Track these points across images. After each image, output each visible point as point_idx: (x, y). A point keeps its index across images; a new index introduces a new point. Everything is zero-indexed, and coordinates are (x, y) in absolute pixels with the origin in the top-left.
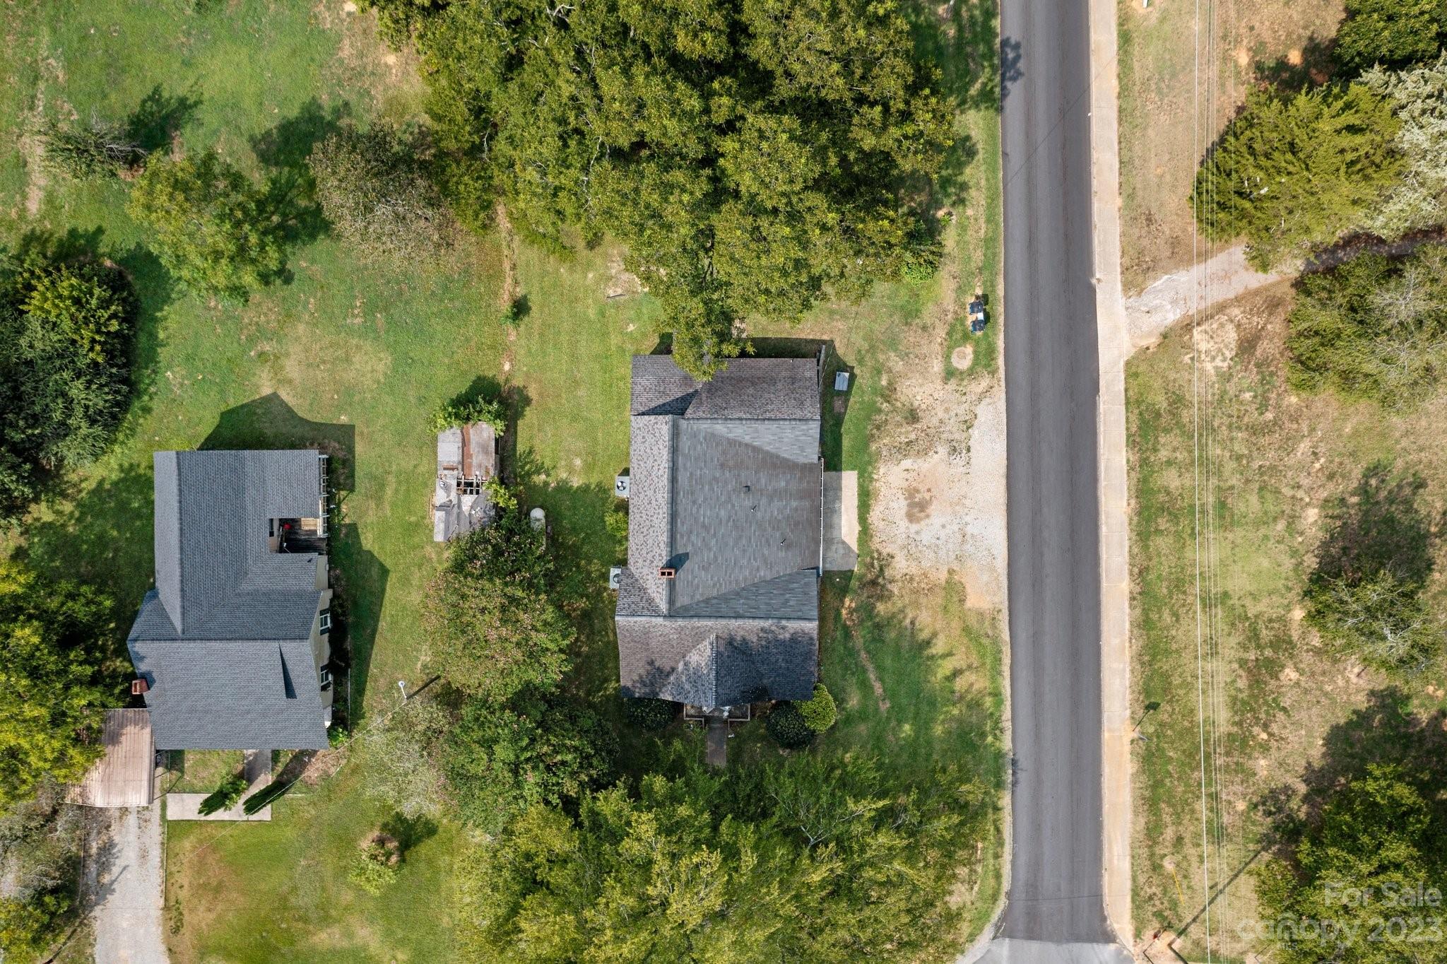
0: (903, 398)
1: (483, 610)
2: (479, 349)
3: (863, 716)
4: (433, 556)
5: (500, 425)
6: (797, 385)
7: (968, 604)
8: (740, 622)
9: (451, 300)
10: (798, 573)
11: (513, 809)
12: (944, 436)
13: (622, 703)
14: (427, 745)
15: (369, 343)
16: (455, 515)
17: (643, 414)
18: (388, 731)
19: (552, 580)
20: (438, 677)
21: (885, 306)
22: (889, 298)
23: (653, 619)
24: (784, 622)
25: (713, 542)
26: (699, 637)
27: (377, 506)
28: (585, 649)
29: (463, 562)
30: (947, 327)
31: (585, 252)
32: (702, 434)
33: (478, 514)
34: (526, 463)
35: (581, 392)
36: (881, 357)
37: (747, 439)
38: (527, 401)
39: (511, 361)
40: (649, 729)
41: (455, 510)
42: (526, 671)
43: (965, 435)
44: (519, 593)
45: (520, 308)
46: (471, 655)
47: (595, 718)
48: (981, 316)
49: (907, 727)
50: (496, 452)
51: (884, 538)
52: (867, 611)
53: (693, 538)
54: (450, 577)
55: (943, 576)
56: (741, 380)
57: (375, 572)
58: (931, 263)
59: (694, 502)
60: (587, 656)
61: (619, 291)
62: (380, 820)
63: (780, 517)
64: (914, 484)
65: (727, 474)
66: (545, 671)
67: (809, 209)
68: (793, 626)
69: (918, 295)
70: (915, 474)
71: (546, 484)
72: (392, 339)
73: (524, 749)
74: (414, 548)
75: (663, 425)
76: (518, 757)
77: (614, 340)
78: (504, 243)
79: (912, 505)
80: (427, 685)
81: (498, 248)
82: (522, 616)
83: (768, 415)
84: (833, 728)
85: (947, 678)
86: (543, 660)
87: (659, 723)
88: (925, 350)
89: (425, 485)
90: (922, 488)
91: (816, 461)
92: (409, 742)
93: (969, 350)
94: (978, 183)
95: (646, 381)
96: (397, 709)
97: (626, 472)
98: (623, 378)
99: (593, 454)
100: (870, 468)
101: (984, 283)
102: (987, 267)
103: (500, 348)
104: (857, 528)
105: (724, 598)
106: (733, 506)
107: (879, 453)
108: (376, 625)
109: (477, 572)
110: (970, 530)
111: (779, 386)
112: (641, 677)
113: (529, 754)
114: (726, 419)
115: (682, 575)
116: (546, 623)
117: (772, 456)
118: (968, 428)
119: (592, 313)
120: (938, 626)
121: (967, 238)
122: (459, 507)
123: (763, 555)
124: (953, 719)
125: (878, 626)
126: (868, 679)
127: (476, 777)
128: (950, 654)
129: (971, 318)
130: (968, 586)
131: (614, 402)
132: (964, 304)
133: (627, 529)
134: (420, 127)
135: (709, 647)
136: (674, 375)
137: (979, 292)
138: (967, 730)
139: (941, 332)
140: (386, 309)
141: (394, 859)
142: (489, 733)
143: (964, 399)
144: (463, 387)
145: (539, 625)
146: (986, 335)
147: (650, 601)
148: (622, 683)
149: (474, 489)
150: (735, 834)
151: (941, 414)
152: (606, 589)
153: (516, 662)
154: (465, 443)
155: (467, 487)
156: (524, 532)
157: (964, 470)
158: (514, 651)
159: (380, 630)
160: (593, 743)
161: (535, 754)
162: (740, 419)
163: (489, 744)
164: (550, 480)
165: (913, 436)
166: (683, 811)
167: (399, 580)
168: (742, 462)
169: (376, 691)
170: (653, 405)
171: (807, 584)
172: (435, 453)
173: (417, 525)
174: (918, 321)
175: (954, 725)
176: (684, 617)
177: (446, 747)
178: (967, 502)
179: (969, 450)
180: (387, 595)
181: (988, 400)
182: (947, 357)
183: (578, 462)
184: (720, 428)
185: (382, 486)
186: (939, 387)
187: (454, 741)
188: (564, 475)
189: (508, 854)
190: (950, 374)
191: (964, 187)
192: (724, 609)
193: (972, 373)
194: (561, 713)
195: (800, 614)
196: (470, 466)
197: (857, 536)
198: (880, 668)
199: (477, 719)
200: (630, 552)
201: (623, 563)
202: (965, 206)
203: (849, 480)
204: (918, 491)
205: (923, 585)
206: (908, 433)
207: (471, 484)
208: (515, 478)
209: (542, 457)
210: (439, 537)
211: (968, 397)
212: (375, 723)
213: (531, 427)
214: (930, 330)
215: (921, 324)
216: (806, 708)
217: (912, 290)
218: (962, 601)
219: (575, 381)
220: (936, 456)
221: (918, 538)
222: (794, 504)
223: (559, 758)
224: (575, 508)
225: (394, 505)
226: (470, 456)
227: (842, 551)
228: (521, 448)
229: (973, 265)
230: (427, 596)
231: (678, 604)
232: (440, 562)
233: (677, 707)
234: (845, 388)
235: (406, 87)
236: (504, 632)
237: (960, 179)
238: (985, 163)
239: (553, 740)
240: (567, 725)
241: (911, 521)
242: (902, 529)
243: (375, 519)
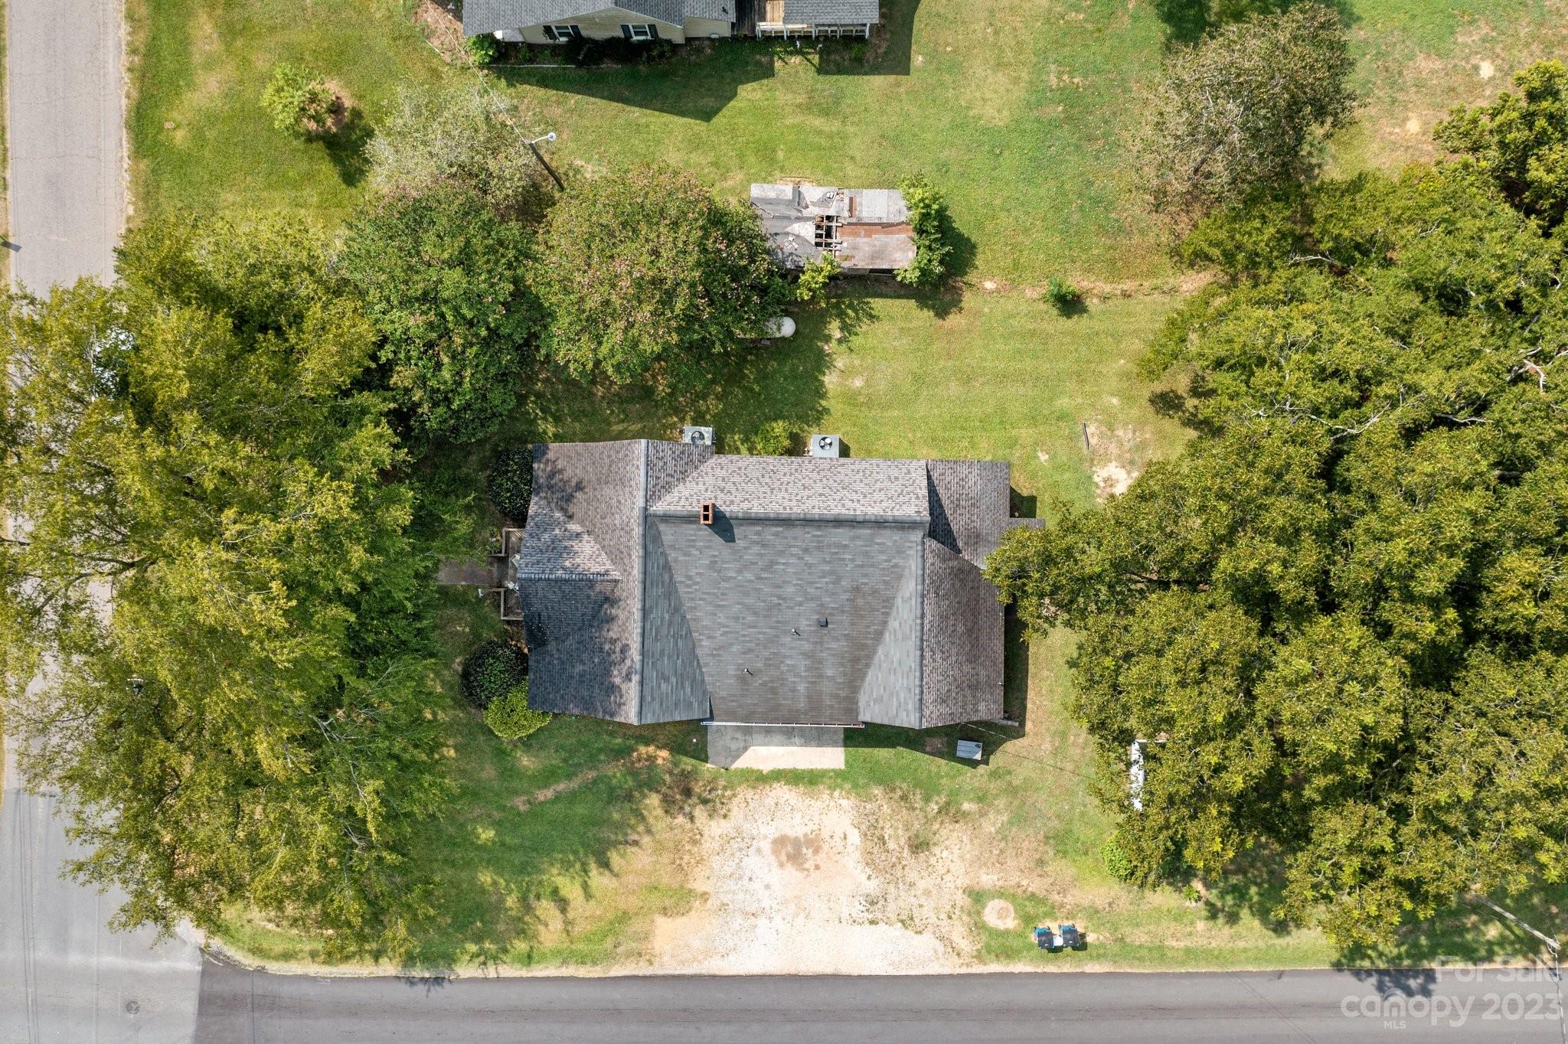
0: (944, 832)
1: (655, 253)
2: (1014, 246)
3: (509, 772)
4: (730, 183)
5: (913, 276)
6: (968, 692)
7: (661, 921)
8: (637, 615)
9: (1081, 208)
10: (705, 692)
11: (373, 294)
12: (892, 888)
13: (526, 442)
14: (466, 172)
15: (1023, 95)
16: (788, 213)
17: (929, 477)
18: (487, 118)
19: (699, 350)
20: (562, 189)
21: (1072, 808)
22: (1083, 814)
23: (642, 493)
24: (636, 678)
25: (749, 576)
26: (618, 556)
27: (799, 106)
28: (600, 391)
29: (724, 224)
30: (1041, 894)
31: (1147, 394)
32: (901, 562)
33: (788, 245)
34: (856, 312)
35: (954, 388)
36: (1001, 803)
37: (893, 624)
38: (942, 313)
39: (998, 291)
40: (491, 480)
41: (794, 214)
42: (569, 313)
43: (893, 917)
44: (679, 305)
45: (1069, 304)
46: (592, 236)
47: (503, 410)
48: (1058, 941)
49: (491, 833)
50: (872, 271)
51: (752, 805)
52: (651, 783)
53: (756, 549)
54: (703, 206)
55: (699, 886)
56: (975, 613)
57: (710, 102)
58: (1132, 874)
59: (806, 550)
60: (591, 394)
61: (1093, 441)
62: (365, 108)
63: (784, 668)
64: (826, 847)
65: (845, 596)
66: (569, 339)
67: (1248, 743)
68: (631, 691)
69: (1086, 853)
70: (841, 849)
71: (828, 339)
72: (1028, 126)
73: (456, 310)
74: (741, 156)
75: (916, 508)
76: (446, 302)
77: (1025, 434)
78: (1159, 282)
79: (797, 843)
80: (551, 172)
81: (1152, 273)
82: (647, 308)
83: (928, 654)
84: (491, 732)
85: (555, 891)
86: (585, 338)
87: (498, 494)
88: (1011, 863)
89: (828, 172)
90: (821, 858)
91: (861, 718)
92: (472, 148)
93: (1011, 923)
94: (1240, 937)
95: (974, 482)
96: (517, 131)
97: (845, 451)
98: (973, 445)
99: (869, 404)
100: (848, 786)
101: (1102, 945)
102: (1124, 949)
103: (1014, 277)
104: (766, 767)
105: (671, 591)
106: (800, 604)
107: (869, 799)
108: (635, 104)
109: (709, 244)
110: (762, 922)
111: (967, 668)
112: (560, 471)
113: (450, 318)
114: (923, 596)
115: (703, 533)
116: (635, 344)
117: (870, 657)
118: (902, 922)
119: (1063, 403)
120: (630, 879)
121: (1164, 924)
122: (798, 219)
123: (731, 645)
124: (502, 900)
125: (629, 797)
126: (557, 782)
127: (417, 242)
128: (588, 895)
129: (1054, 927)
130: (684, 919)
131: (940, 433)
132: (1073, 918)
133: (768, 453)
134: (1320, 166)
135: (601, 569)
136: (983, 520)
137: (1090, 938)
138: (487, 917)
139: (1035, 885)
140: (1069, 119)
141: (312, 126)
142: (480, 261)
143: (943, 916)
144: (962, 224)
145: (635, 331)
146: (1031, 947)
147: (667, 488)
148: (552, 446)
149: (823, 240)
150: (324, 629)
151: (922, 884)
152: (682, 420)
153: (582, 299)
154: (886, 227)
155: (825, 231)
156: (763, 308)
157: (845, 916)
158: (597, 298)
159: (628, 108)
160: (467, 406)
161: (450, 326)
162: (923, 616)
163: (464, 260)
164: (833, 344)
165: (891, 845)
166: (357, 555)
167: (696, 135)
168: (862, 617)
169: (544, 103)
170: (941, 491)
171: (689, 705)
172: (871, 186)
173: (772, 160)
174: (1051, 853)
175: (494, 899)
176: (644, 536)
177: (462, 199)
178: (800, 920)
179: (872, 922)
180: (676, 118)
181: (941, 949)
182: (1001, 894)
183: (858, 383)
184: (910, 587)
185: (825, 112)
186: (959, 883)
187: (470, 210)
188: (840, 363)
189: (305, 287)
190: (978, 897)
191: (1233, 918)
192: (657, 591)
193: (979, 926)
194: (511, 361)
195: (649, 699)
196: (856, 234)
197: (755, 767)
198: (573, 797)
199: (501, 243)
200: (735, 457)
201: (720, 446)
202: (1207, 919)
203: (832, 757)
204: (816, 851)
205: (686, 858)
206: (896, 839)
207: (829, 235)
208: (836, 296)
209: (866, 333)
210: (756, 191)
211: (946, 922)
212: (501, 98)
213: (906, 318)
214: (1039, 871)
215: (1046, 858)
216: (518, 699)
217: (1094, 845)
218: (664, 911)
219: (969, 380)
220: (864, 877)
221: (752, 851)
222: (802, 688)
223: (446, 360)
224: (795, 378)
225: (799, 128)
226: (868, 235)
227: (734, 746)
228: (877, 304)
229: (1127, 930)
230: (676, 173)
231: (662, 527)
232: (722, 191)
233: (520, 520)
234: (959, 754)
235: (1375, 147)
236: (625, 283)
237: (1245, 913)
238: (1269, 948)
239: (471, 352)
240: (492, 371)
241: (775, 842)
242: (764, 830)
243: (780, 102)
